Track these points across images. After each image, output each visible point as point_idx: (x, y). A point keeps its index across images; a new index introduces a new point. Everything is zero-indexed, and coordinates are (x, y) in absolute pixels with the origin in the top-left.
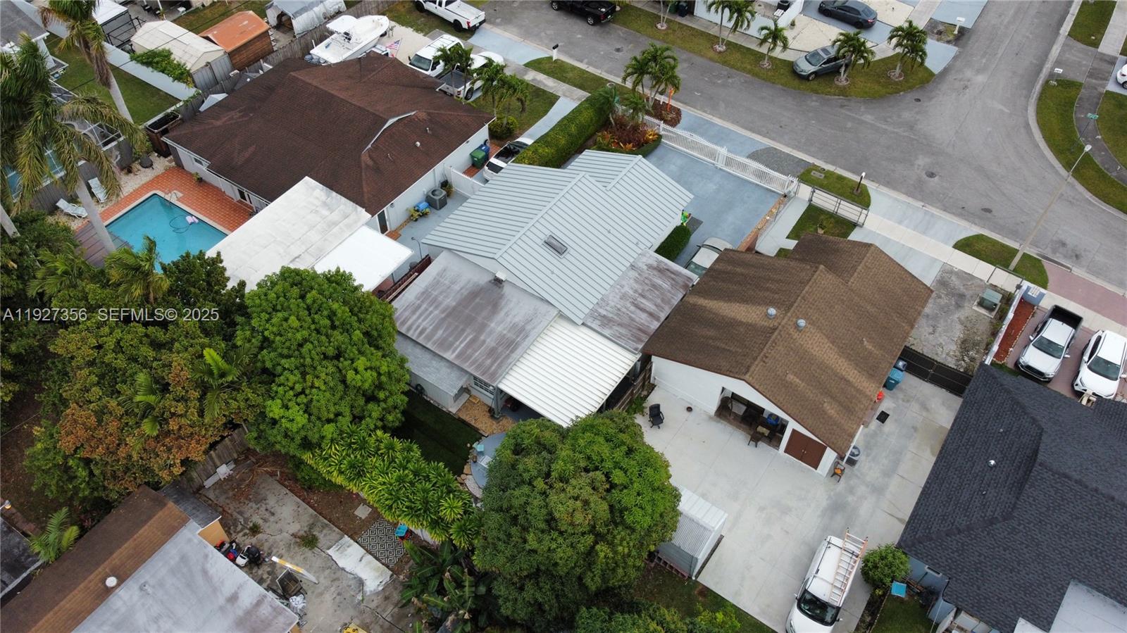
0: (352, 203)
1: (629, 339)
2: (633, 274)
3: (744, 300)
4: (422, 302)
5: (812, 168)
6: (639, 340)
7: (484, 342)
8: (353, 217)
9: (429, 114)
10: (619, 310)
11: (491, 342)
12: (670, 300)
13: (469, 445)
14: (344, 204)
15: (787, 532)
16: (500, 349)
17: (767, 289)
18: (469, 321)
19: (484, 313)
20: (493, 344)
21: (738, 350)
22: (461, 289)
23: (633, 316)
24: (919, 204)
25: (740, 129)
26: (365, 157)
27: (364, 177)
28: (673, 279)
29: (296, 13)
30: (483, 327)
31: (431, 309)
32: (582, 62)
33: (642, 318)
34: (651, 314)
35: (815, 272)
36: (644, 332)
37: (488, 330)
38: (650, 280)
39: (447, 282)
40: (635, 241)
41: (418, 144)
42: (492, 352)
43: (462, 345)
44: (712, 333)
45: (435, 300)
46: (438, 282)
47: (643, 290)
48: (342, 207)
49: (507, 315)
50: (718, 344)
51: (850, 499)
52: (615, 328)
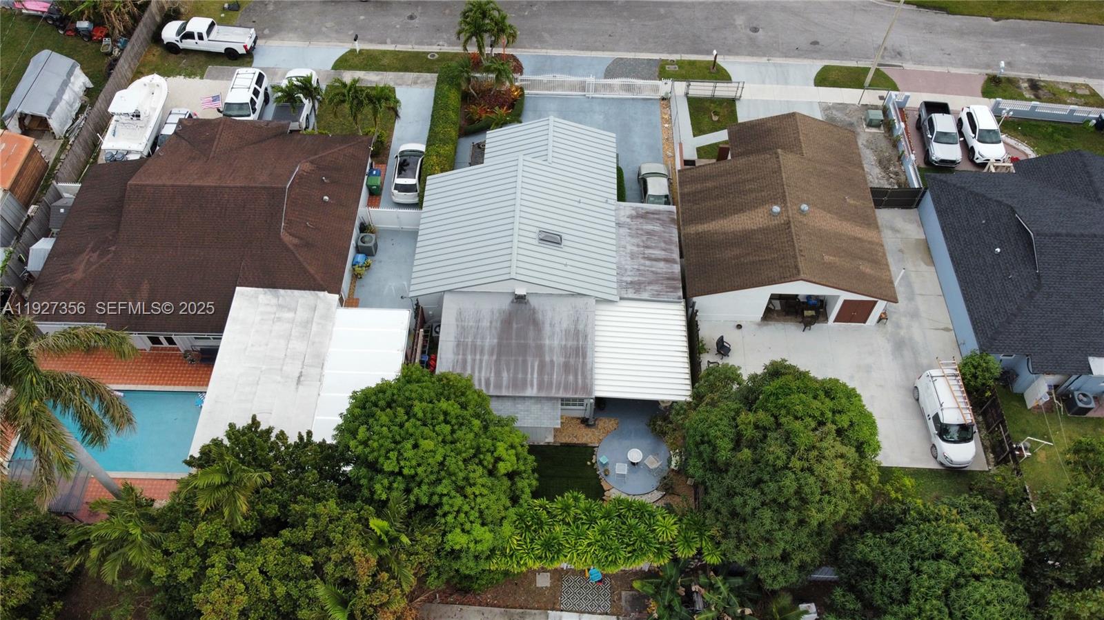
0: (308, 292)
1: (667, 292)
2: (624, 231)
3: (740, 209)
4: (464, 354)
5: (662, 64)
6: (675, 289)
7: (552, 361)
8: (321, 306)
9: (312, 162)
10: (638, 270)
11: (559, 359)
12: (670, 240)
13: (589, 463)
14: (302, 298)
15: (881, 386)
16: (572, 361)
17: (751, 191)
18: (523, 350)
19: (531, 334)
20: (562, 360)
21: (773, 256)
22: (491, 322)
23: (653, 269)
24: (764, 60)
25: (578, 52)
26: (287, 238)
27: (301, 259)
28: (658, 219)
29: (49, 110)
30: (540, 350)
31: (478, 357)
32: (386, 43)
33: (661, 267)
34: (666, 260)
35: (778, 158)
36: (673, 279)
37: (547, 349)
38: (642, 229)
39: (471, 324)
40: (604, 200)
41: (326, 198)
42: (567, 367)
43: (535, 375)
44: (737, 251)
45: (474, 348)
46: (463, 327)
47: (643, 241)
48: (301, 301)
49: (552, 325)
50: (751, 258)
51: (902, 332)
52: (649, 288)
